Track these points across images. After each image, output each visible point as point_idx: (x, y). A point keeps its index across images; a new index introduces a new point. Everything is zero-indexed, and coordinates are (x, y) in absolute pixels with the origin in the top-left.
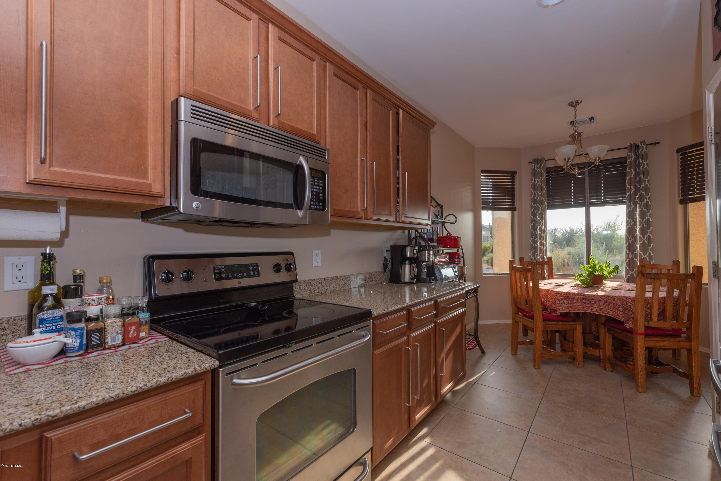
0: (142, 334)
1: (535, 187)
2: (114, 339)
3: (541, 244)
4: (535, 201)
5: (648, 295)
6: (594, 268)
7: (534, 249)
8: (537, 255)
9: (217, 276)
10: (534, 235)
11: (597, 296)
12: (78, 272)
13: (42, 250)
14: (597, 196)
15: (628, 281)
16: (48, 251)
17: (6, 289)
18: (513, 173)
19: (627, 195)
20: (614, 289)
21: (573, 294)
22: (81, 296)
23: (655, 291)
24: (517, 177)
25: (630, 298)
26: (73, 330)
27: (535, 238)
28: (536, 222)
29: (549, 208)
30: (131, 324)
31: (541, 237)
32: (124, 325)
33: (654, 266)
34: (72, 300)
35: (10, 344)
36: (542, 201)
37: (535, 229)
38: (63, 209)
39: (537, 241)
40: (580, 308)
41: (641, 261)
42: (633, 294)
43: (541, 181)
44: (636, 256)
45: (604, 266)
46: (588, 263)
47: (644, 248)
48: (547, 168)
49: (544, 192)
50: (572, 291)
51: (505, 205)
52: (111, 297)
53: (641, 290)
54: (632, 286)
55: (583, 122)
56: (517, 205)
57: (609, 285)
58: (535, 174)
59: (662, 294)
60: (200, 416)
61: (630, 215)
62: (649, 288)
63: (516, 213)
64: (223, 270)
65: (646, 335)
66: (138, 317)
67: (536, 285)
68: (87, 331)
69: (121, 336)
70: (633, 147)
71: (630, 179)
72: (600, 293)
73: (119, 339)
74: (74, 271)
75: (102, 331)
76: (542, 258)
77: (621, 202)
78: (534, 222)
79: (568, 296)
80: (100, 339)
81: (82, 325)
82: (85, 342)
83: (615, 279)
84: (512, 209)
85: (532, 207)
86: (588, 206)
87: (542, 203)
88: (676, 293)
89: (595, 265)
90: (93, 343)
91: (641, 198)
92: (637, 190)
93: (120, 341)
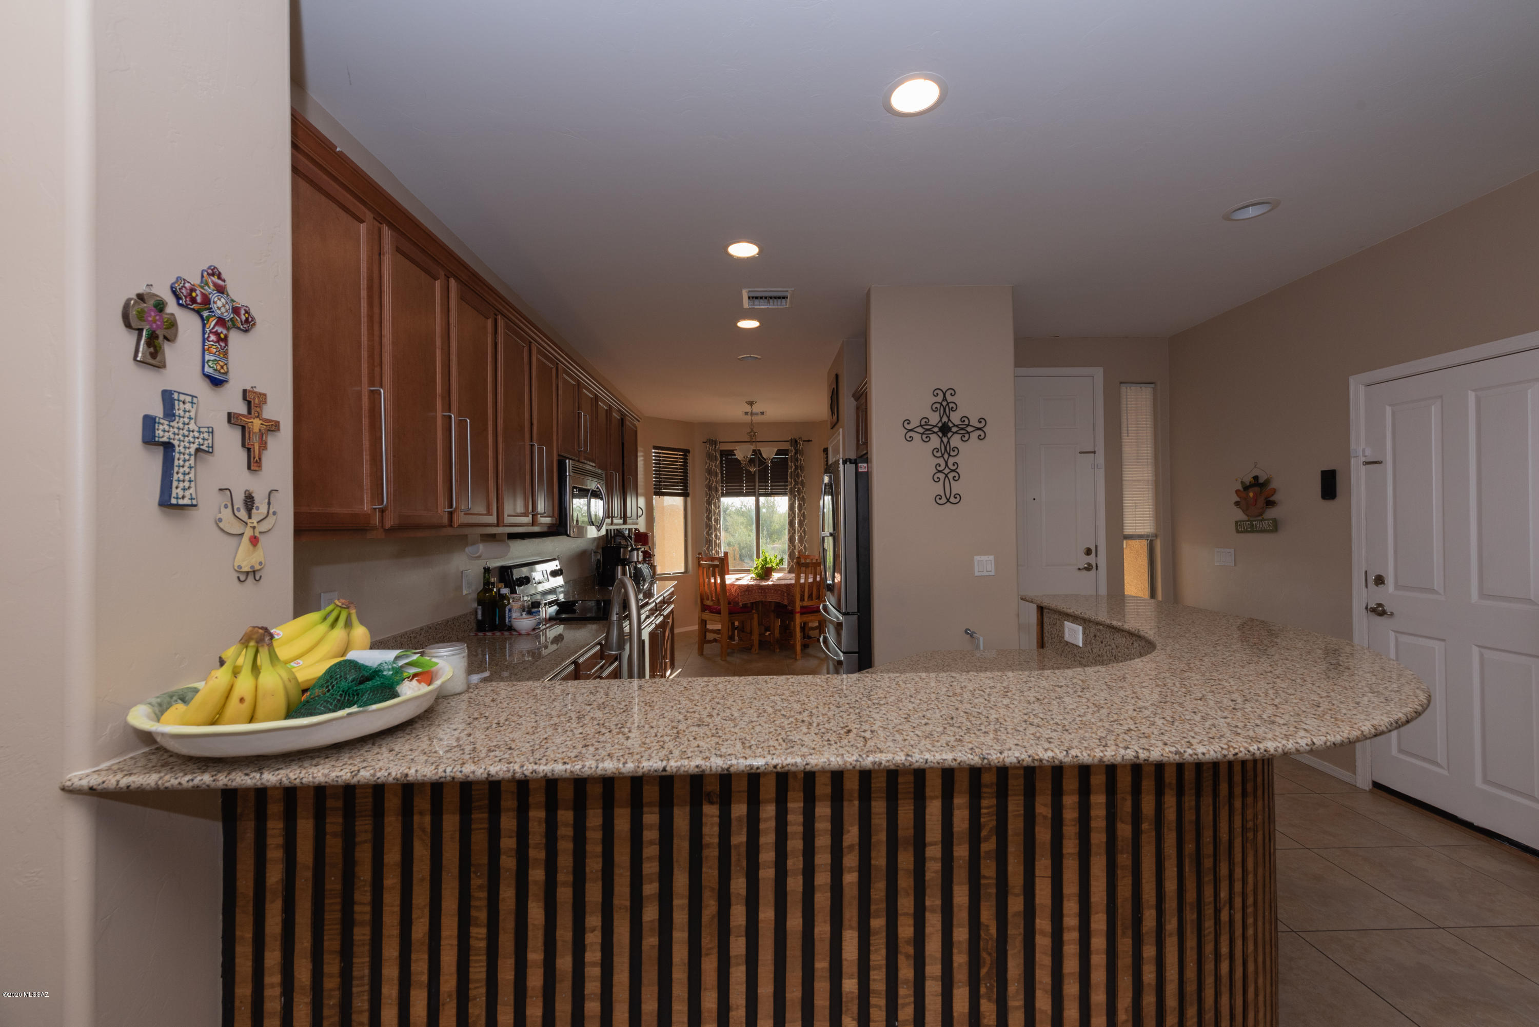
1: (710, 472)
3: (716, 536)
4: (709, 487)
5: (802, 581)
6: (765, 560)
7: (709, 542)
8: (712, 550)
10: (709, 527)
11: (768, 585)
14: (765, 486)
15: (790, 572)
18: (686, 452)
19: (789, 487)
20: (779, 579)
21: (752, 585)
23: (806, 578)
24: (690, 457)
25: (791, 585)
27: (709, 530)
28: (711, 512)
29: (723, 495)
31: (715, 529)
33: (808, 557)
36: (717, 488)
37: (709, 519)
39: (712, 533)
40: (758, 598)
41: (799, 552)
42: (793, 582)
43: (715, 465)
44: (795, 548)
45: (773, 558)
46: (758, 557)
47: (801, 539)
48: (721, 451)
49: (719, 478)
50: (750, 583)
51: (677, 489)
53: (798, 578)
54: (793, 575)
55: (757, 414)
56: (690, 490)
57: (776, 576)
58: (710, 457)
59: (810, 580)
61: (791, 508)
62: (803, 575)
63: (689, 499)
65: (802, 613)
67: (723, 580)
70: (793, 441)
71: (791, 472)
72: (770, 583)
76: (717, 553)
77: (784, 494)
78: (709, 511)
79: (747, 589)
83: (781, 570)
84: (685, 495)
85: (707, 494)
86: (758, 495)
87: (717, 491)
88: (818, 579)
89: (766, 558)
91: (799, 492)
92: (796, 483)
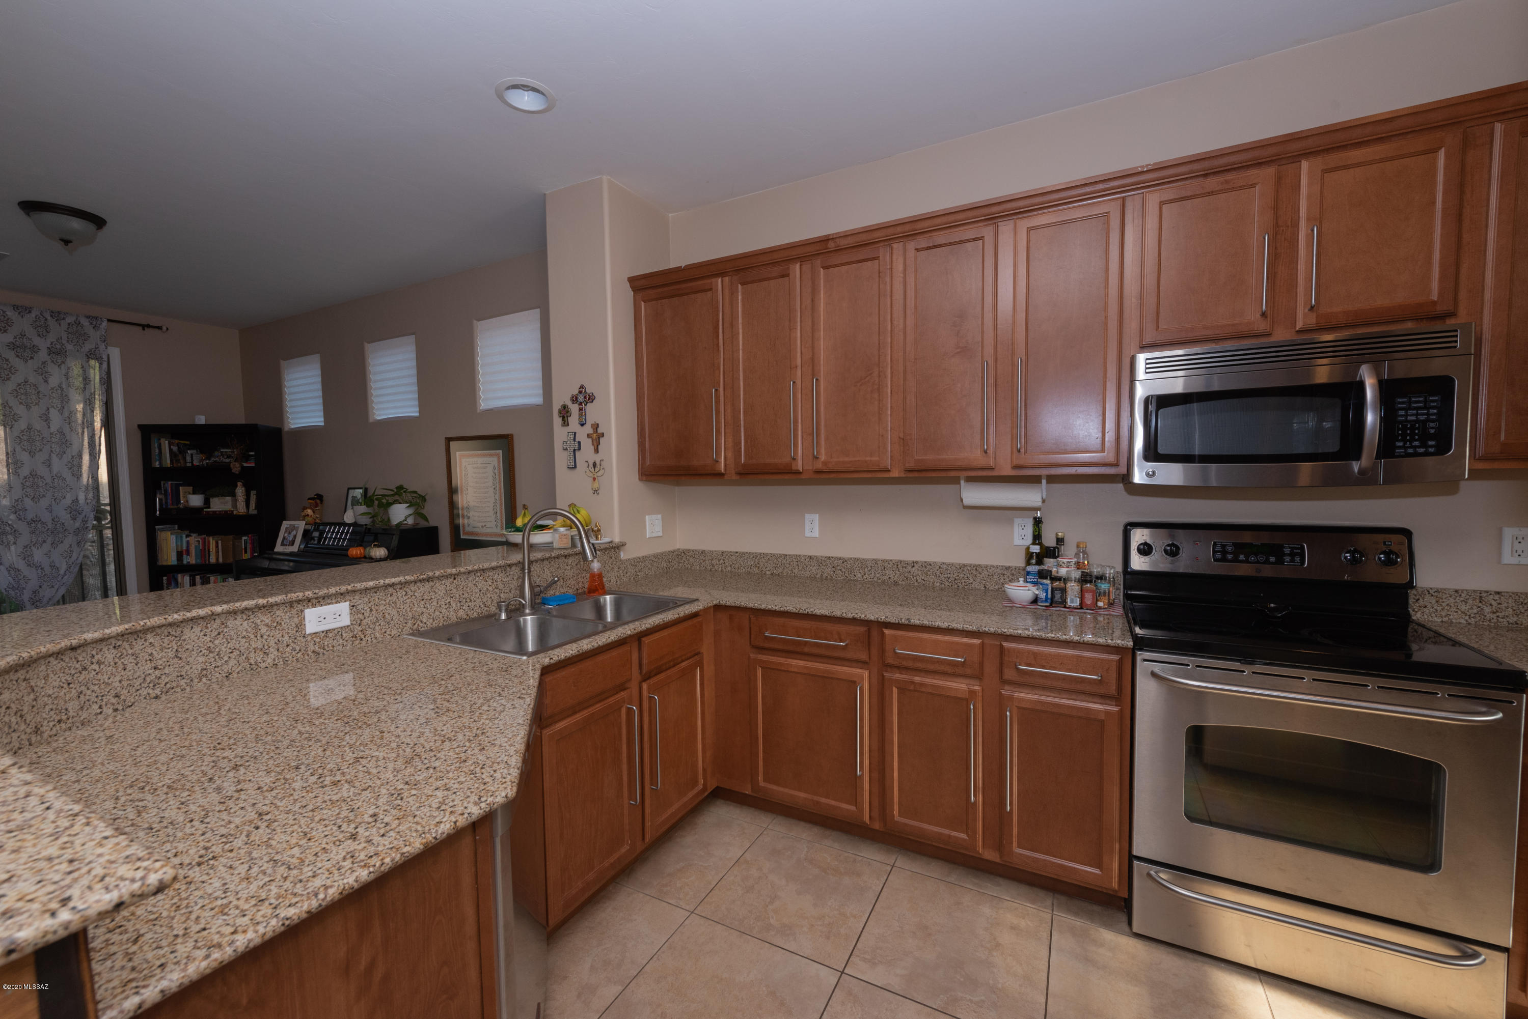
0: (1101, 604)
2: (1072, 601)
9: (1218, 556)
12: (1060, 535)
13: (1033, 514)
16: (1039, 515)
17: (1015, 544)
22: (1056, 557)
26: (1041, 584)
30: (1089, 591)
32: (1082, 590)
34: (1052, 560)
35: (1006, 586)
38: (1044, 481)
52: (1086, 562)
60: (1114, 687)
64: (1230, 549)
66: (1096, 586)
68: (1052, 588)
69: (1078, 599)
73: (1077, 603)
74: (1057, 534)
75: (1064, 591)
80: (1061, 597)
81: (1048, 582)
82: (1049, 596)
90: (1056, 599)
93: (1078, 604)
